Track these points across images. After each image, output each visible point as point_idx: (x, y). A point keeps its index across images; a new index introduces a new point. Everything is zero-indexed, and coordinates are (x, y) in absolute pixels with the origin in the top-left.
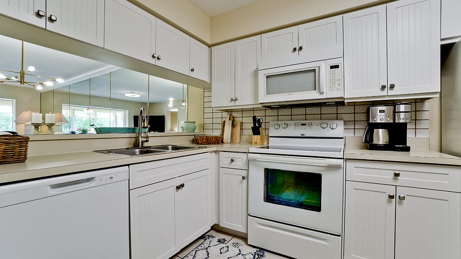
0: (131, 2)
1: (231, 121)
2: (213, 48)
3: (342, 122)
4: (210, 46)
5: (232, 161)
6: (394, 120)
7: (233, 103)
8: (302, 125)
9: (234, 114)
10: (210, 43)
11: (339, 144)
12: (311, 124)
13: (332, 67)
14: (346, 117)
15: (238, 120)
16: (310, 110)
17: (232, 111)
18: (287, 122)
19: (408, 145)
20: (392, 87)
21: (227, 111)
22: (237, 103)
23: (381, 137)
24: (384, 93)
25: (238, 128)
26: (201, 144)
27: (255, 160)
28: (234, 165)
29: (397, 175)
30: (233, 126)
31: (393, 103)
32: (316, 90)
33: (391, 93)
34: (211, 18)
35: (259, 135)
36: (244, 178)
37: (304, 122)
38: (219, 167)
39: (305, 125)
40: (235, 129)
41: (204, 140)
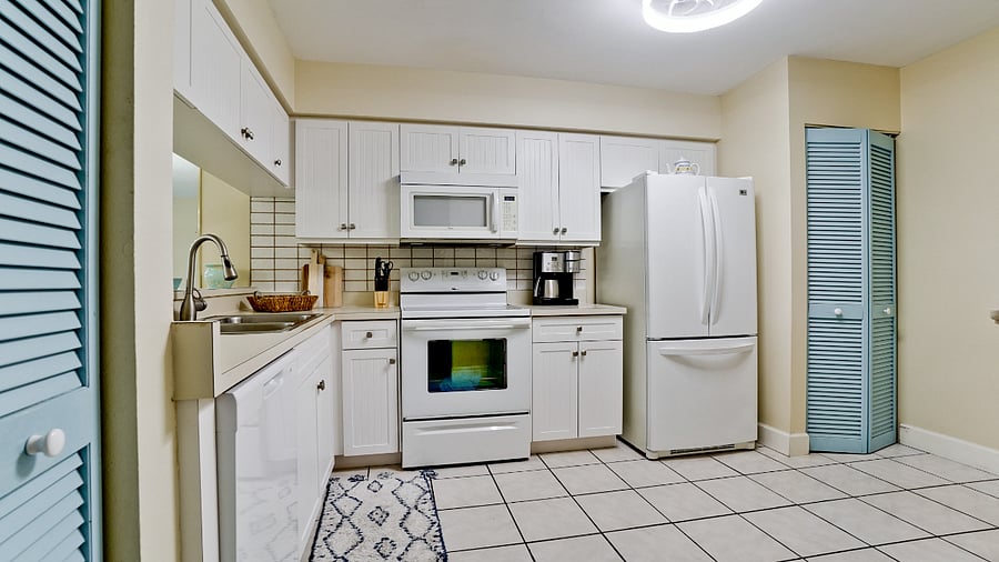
0: (216, 5)
1: (322, 266)
2: (298, 121)
3: (504, 270)
4: (291, 115)
5: (369, 335)
6: (565, 268)
7: (344, 234)
8: (453, 274)
9: (326, 253)
10: (294, 111)
11: (501, 301)
12: (466, 272)
13: (506, 198)
14: (508, 264)
15: (336, 264)
16: (461, 252)
17: (321, 246)
18: (429, 269)
19: (575, 298)
20: (564, 231)
21: (309, 246)
22: (353, 234)
23: (552, 288)
24: (558, 237)
25: (337, 279)
26: (279, 312)
27: (413, 330)
28: (371, 342)
29: (580, 329)
30: (327, 274)
31: (564, 251)
32: (485, 225)
33: (564, 238)
34: (296, 60)
35: (386, 290)
36: (392, 362)
37: (455, 270)
38: (340, 349)
39: (456, 274)
40: (329, 281)
41: (286, 304)
